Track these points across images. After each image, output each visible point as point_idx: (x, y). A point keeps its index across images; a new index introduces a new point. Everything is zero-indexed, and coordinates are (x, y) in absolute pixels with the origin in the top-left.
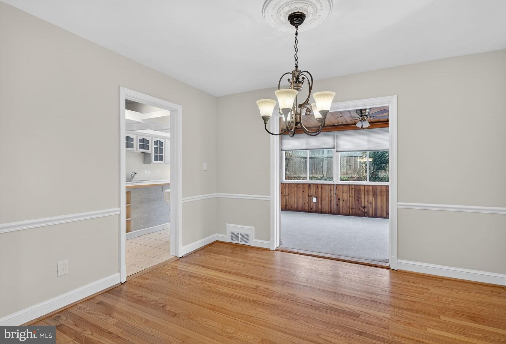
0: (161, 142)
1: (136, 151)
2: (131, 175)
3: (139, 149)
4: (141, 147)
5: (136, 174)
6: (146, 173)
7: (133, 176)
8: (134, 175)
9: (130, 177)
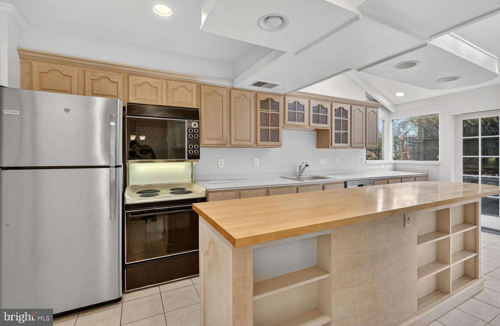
0: (345, 110)
1: (307, 127)
2: (300, 167)
3: (312, 124)
4: (317, 120)
5: (307, 166)
6: (319, 164)
7: (303, 170)
8: (304, 168)
9: (298, 170)
